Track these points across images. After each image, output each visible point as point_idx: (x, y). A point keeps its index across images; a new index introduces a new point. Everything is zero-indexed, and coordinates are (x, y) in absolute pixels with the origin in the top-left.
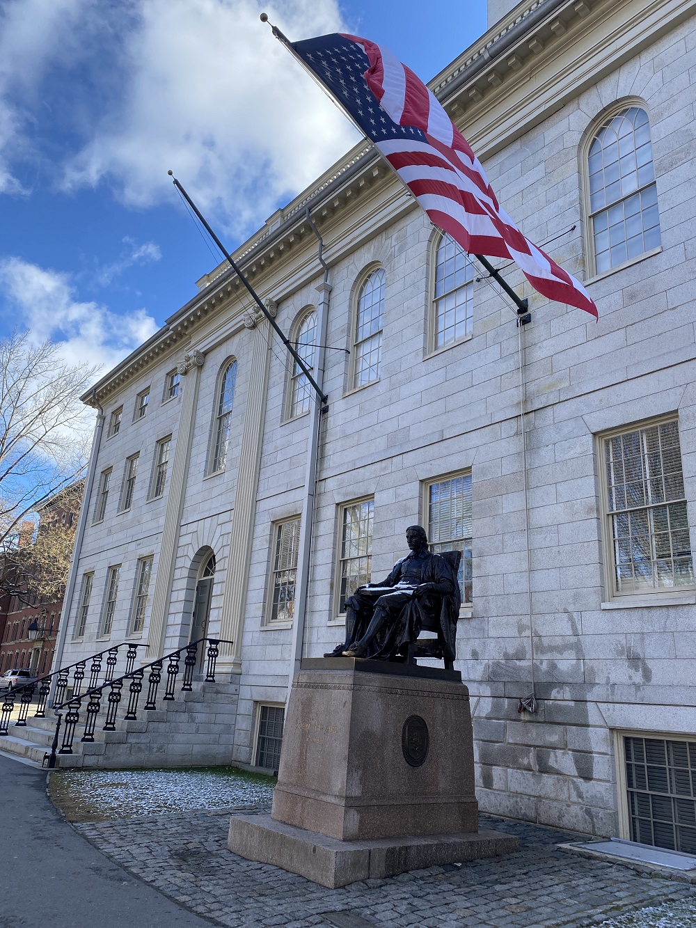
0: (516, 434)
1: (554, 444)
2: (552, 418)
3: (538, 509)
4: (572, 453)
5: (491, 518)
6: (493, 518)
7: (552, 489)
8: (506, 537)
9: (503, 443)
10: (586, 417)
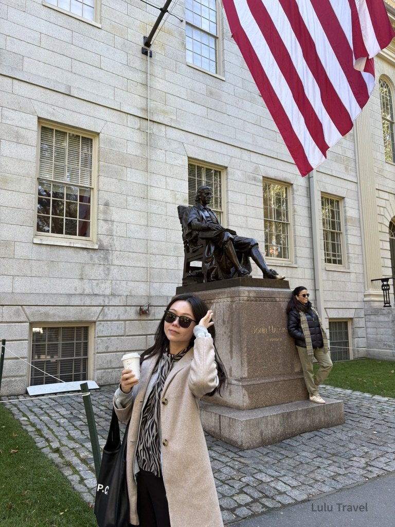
0: (139, 129)
1: (166, 151)
2: (164, 133)
3: (154, 188)
4: (176, 162)
5: (117, 181)
6: (119, 181)
7: (163, 179)
8: (129, 198)
9: (129, 130)
10: (185, 145)
